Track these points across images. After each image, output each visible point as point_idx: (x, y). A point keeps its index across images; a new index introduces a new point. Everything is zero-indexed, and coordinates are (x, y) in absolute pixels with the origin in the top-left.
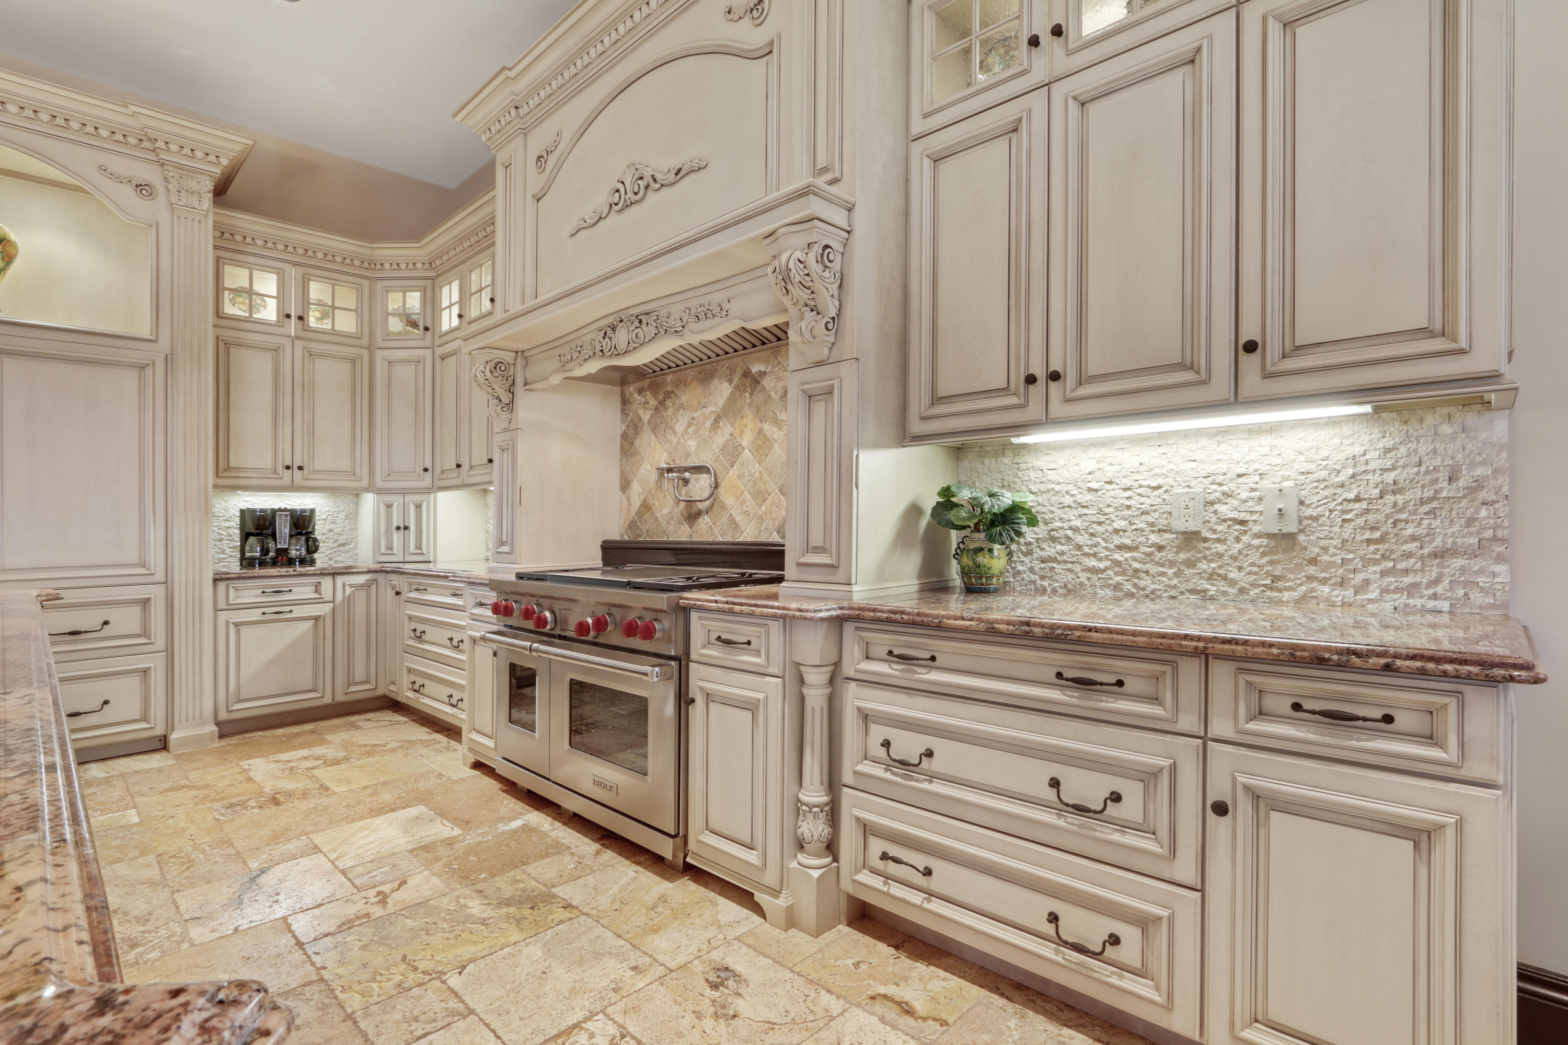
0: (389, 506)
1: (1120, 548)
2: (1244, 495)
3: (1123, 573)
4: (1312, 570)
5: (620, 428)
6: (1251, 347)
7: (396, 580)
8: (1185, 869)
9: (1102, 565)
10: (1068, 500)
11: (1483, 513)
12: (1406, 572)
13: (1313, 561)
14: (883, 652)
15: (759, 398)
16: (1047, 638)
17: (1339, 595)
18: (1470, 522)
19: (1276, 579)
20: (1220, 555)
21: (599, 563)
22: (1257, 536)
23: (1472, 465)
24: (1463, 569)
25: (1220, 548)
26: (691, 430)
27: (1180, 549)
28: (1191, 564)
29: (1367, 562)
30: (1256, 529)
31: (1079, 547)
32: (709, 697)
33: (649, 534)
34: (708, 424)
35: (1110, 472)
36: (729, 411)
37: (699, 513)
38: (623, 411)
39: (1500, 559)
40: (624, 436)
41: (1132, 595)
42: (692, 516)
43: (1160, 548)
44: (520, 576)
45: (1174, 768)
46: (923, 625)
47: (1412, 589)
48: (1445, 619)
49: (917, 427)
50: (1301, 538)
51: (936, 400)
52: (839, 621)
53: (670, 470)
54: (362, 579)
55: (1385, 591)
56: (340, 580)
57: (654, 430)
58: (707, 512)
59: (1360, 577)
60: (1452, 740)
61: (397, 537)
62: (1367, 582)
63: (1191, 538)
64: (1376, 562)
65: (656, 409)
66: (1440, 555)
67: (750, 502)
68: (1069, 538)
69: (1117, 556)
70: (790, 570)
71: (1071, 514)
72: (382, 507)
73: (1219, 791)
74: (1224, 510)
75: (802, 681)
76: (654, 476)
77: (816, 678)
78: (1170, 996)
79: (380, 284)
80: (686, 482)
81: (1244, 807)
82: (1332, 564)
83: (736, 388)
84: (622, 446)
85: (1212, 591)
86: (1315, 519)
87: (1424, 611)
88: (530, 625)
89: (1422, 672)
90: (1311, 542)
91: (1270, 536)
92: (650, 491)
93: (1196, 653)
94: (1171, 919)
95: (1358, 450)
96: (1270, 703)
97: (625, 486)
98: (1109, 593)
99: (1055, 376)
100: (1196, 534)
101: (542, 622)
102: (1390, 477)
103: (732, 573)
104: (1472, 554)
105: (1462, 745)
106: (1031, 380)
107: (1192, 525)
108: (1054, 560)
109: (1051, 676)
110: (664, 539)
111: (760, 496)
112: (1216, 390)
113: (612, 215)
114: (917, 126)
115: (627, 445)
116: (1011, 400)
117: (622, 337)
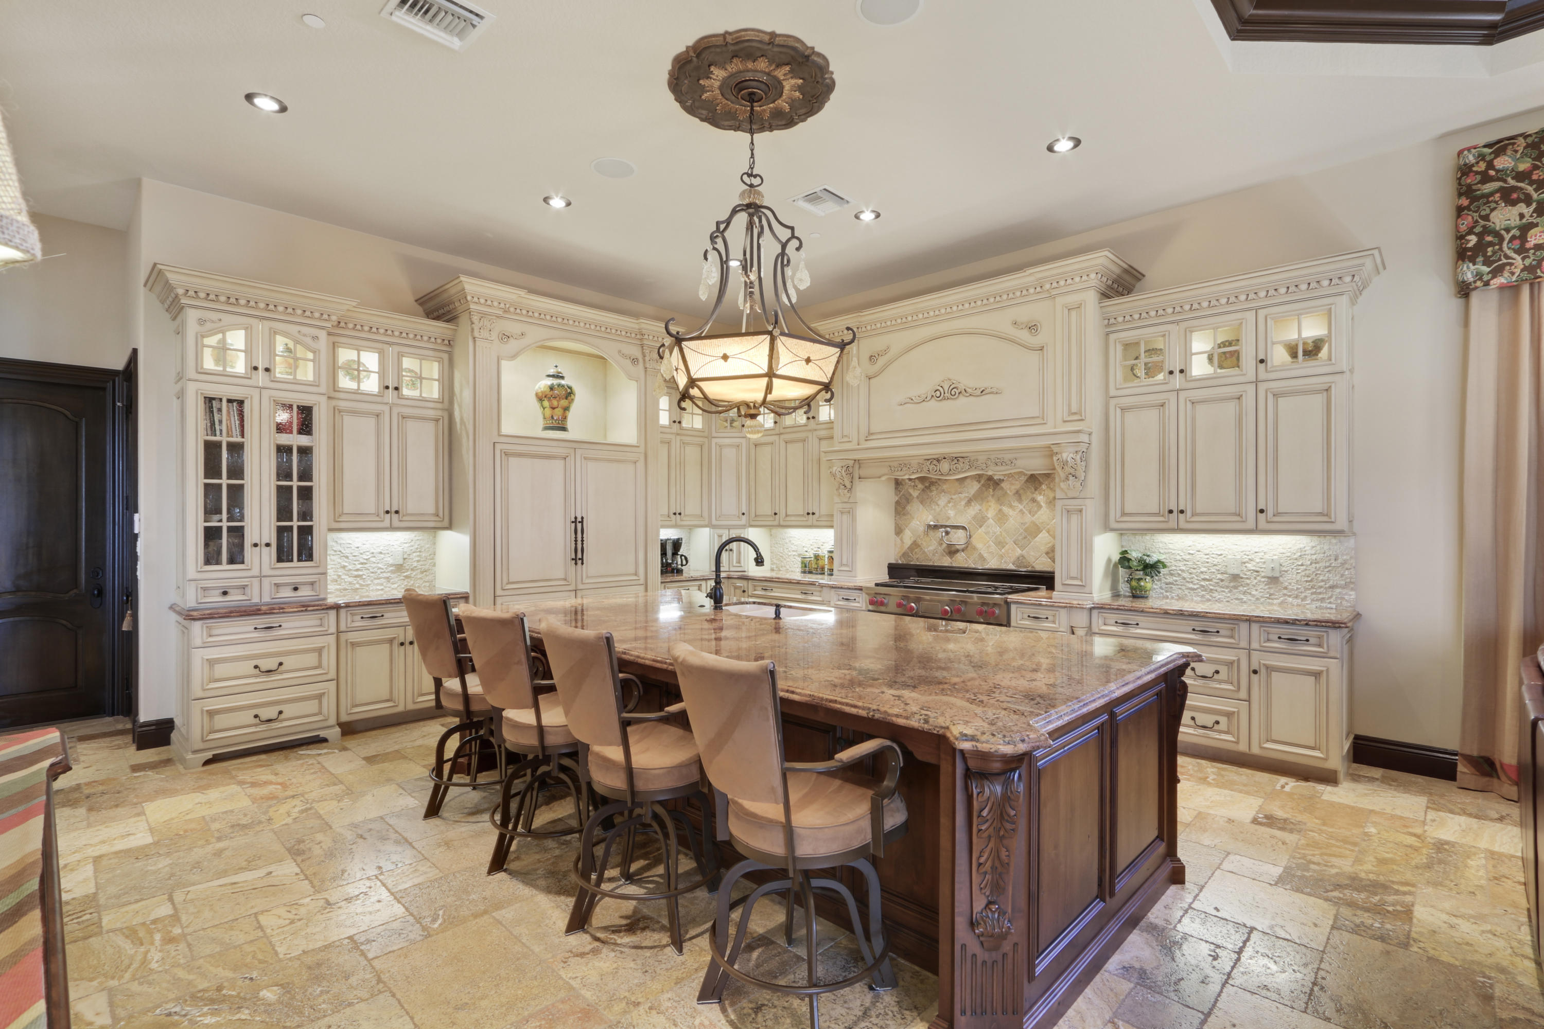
0: (720, 536)
1: (1204, 579)
2: (1258, 560)
3: (1205, 590)
4: (1285, 592)
5: (894, 498)
6: (1262, 511)
8: (1243, 694)
9: (1195, 587)
10: (1178, 557)
11: (1347, 573)
12: (1320, 593)
13: (1286, 588)
14: (1113, 622)
15: (999, 493)
16: (1190, 615)
17: (1295, 602)
18: (1342, 576)
19: (1271, 595)
20: (1248, 584)
21: (887, 577)
22: (1263, 577)
23: (1343, 555)
24: (1340, 593)
25: (1248, 581)
26: (950, 505)
27: (1231, 581)
28: (1236, 587)
29: (1306, 589)
30: (1263, 574)
31: (1184, 579)
33: (917, 559)
34: (963, 503)
35: (1199, 547)
36: (978, 498)
37: (957, 551)
38: (896, 488)
39: (1352, 589)
40: (898, 503)
41: (1210, 600)
42: (952, 553)
43: (1222, 580)
44: (877, 585)
45: (1239, 660)
46: (1135, 611)
47: (1322, 600)
48: (1334, 611)
49: (1114, 525)
50: (1281, 579)
51: (1124, 514)
52: (1091, 609)
53: (935, 527)
55: (1313, 600)
56: (708, 583)
57: (922, 502)
58: (963, 550)
59: (1303, 595)
60: (1325, 646)
62: (1306, 597)
63: (1235, 577)
64: (1309, 589)
65: (923, 490)
66: (1332, 587)
67: (993, 548)
68: (1179, 575)
69: (1202, 583)
70: (1061, 586)
71: (1180, 564)
72: (716, 536)
73: (1255, 666)
74: (1250, 566)
76: (922, 529)
78: (1238, 738)
80: (947, 533)
81: (1263, 671)
82: (1293, 590)
83: (983, 485)
84: (896, 509)
85: (1245, 599)
86: (1286, 571)
87: (1327, 608)
88: (903, 611)
89: (1316, 625)
90: (1285, 580)
91: (1268, 578)
92: (919, 536)
93: (1247, 620)
94: (1238, 712)
95: (1302, 546)
96: (1271, 637)
97: (899, 531)
98: (1199, 599)
99: (1182, 511)
100: (1238, 575)
101: (910, 609)
102: (1314, 557)
104: (1343, 587)
105: (1328, 647)
106: (1171, 512)
107: (1236, 572)
108: (1172, 584)
109: (1190, 629)
110: (931, 564)
111: (1000, 544)
112: (1251, 524)
113: (933, 402)
114: (1113, 392)
115: (901, 508)
116: (1161, 519)
117: (945, 466)
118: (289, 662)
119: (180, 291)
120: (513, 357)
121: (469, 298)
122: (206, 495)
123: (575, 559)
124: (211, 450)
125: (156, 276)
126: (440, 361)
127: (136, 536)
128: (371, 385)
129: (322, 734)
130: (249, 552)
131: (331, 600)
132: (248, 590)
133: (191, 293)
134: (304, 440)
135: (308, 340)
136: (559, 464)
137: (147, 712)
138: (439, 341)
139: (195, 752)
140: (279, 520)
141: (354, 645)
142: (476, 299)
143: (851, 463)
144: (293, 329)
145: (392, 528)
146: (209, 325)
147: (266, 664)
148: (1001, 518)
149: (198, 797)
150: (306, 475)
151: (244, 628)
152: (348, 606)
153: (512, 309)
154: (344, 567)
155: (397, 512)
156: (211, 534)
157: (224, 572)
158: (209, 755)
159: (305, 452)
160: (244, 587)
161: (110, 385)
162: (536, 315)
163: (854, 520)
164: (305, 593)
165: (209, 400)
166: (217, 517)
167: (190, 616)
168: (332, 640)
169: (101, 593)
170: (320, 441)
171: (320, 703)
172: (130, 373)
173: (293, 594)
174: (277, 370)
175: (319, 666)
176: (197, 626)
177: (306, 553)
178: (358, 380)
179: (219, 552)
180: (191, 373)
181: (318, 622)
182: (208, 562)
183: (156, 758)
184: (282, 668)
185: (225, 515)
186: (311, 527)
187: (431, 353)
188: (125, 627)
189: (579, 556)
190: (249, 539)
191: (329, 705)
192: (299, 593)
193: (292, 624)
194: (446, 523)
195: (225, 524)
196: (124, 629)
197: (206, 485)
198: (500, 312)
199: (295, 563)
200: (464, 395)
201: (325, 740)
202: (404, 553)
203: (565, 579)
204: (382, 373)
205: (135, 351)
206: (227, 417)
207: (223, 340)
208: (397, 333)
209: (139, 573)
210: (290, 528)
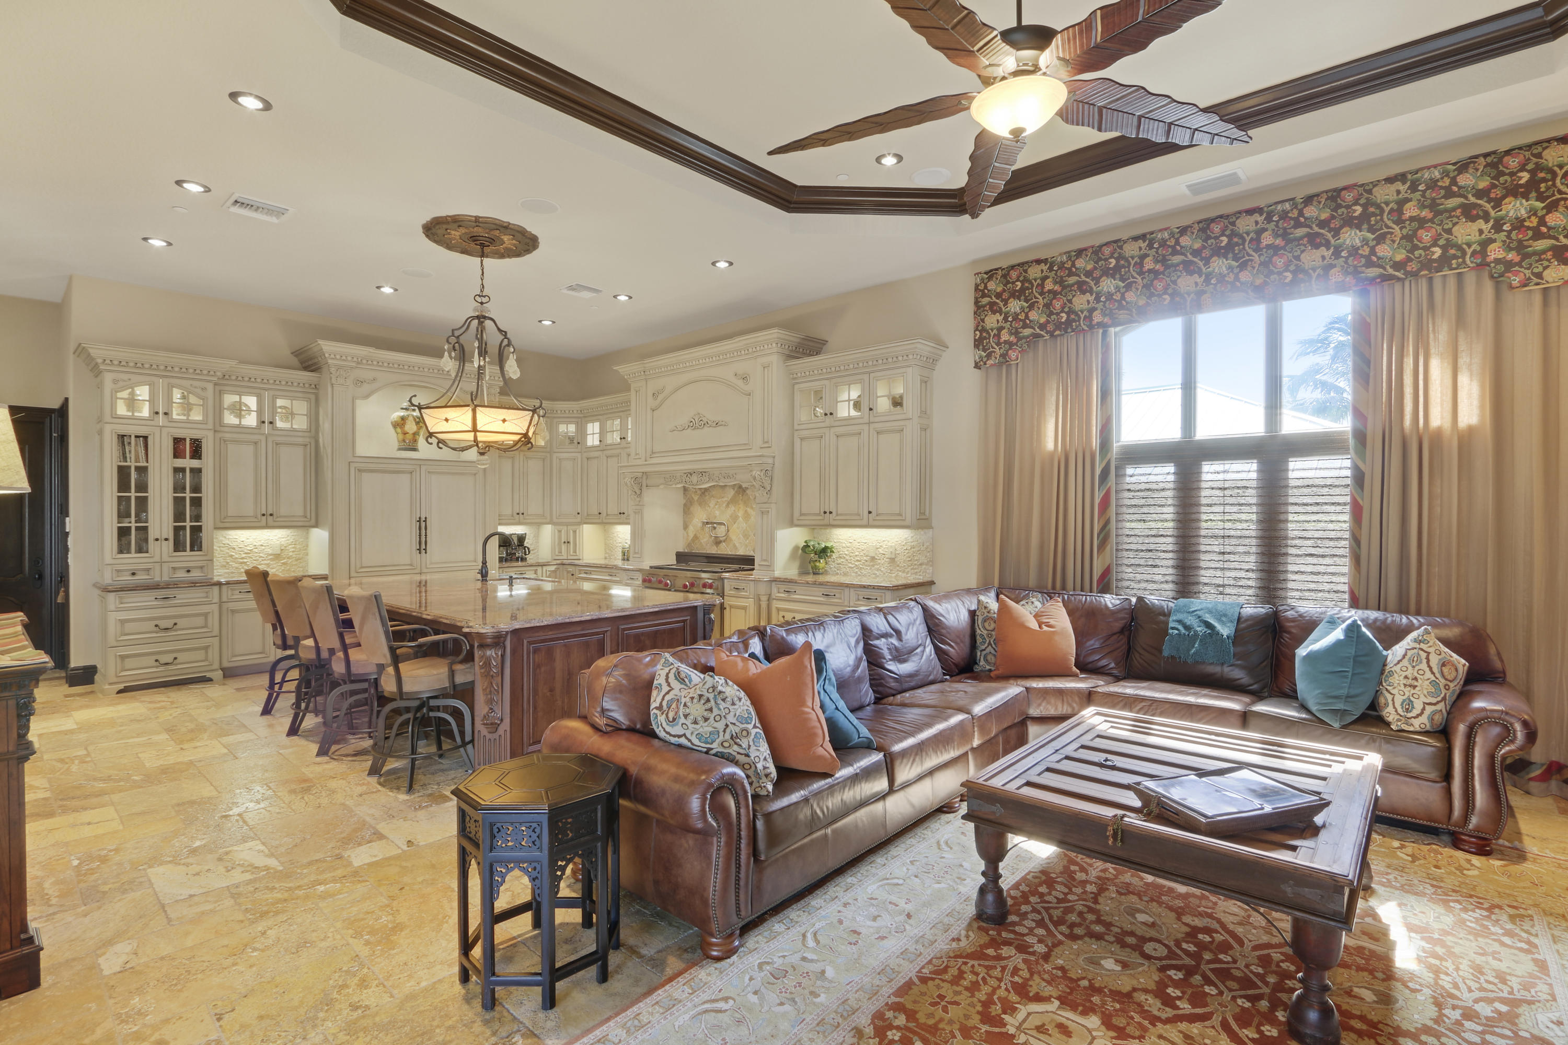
0: (560, 531)
1: (857, 561)
2: (885, 546)
3: (857, 568)
4: (898, 568)
5: (683, 501)
6: (870, 512)
7: (570, 569)
9: (853, 566)
10: (844, 545)
11: (929, 554)
12: (915, 569)
13: (898, 565)
14: (782, 590)
15: (745, 498)
16: (819, 584)
17: (903, 575)
18: (927, 556)
19: (891, 571)
20: (879, 564)
21: (676, 562)
22: (887, 559)
23: (926, 542)
24: (925, 568)
25: (881, 562)
26: (716, 507)
27: (870, 562)
28: (872, 566)
30: (886, 557)
31: (847, 561)
32: (731, 607)
33: (697, 549)
34: (724, 505)
36: (733, 501)
37: (721, 542)
38: (684, 494)
39: (930, 564)
40: (685, 505)
41: (860, 575)
42: (717, 542)
43: (866, 561)
44: (651, 567)
46: (797, 583)
47: (916, 573)
49: (797, 523)
50: (896, 560)
51: (801, 514)
52: (771, 581)
53: (707, 523)
54: (553, 568)
55: (912, 573)
56: (545, 568)
57: (700, 504)
58: (724, 542)
61: (564, 547)
62: (908, 571)
63: (873, 559)
64: (910, 566)
66: (921, 564)
67: (743, 539)
68: (844, 558)
69: (857, 563)
70: (756, 566)
71: (845, 550)
72: (556, 532)
74: (878, 551)
75: (760, 600)
76: (700, 525)
77: (764, 598)
79: (555, 420)
80: (715, 528)
82: (902, 567)
83: (736, 492)
84: (684, 510)
85: (878, 574)
86: (899, 554)
88: (661, 586)
90: (898, 560)
91: (889, 559)
92: (698, 531)
93: (847, 586)
95: (906, 536)
96: (860, 598)
97: (686, 527)
98: (855, 574)
99: (831, 513)
100: (874, 557)
101: (666, 584)
102: (912, 544)
103: (736, 567)
104: (926, 565)
106: (825, 513)
107: (872, 555)
109: (821, 594)
110: (704, 552)
111: (746, 536)
112: (865, 522)
113: (689, 430)
114: (796, 427)
115: (687, 510)
116: (820, 518)
117: (694, 479)
118: (182, 623)
119: (100, 361)
120: (367, 396)
121: (327, 355)
122: (119, 504)
123: (419, 550)
124: (123, 473)
125: (81, 351)
126: (308, 400)
127: (67, 534)
128: (251, 420)
129: (208, 675)
130: (151, 544)
131: (216, 579)
132: (151, 572)
133: (108, 362)
134: (195, 463)
135: (199, 391)
136: (405, 478)
137: (76, 660)
138: (307, 385)
139: (111, 684)
140: (175, 522)
141: (233, 611)
142: (332, 356)
143: (640, 475)
144: (186, 383)
145: (267, 527)
146: (121, 384)
147: (164, 624)
148: (747, 516)
149: (111, 708)
150: (197, 488)
151: (147, 598)
152: (228, 583)
153: (364, 361)
154: (231, 556)
155: (271, 515)
156: (123, 533)
157: (132, 559)
158: (121, 686)
159: (197, 472)
160: (148, 570)
161: (48, 420)
162: (386, 364)
163: (642, 518)
164: (196, 574)
165: (122, 437)
166: (127, 520)
167: (106, 590)
168: (215, 608)
169: (41, 577)
170: (207, 463)
171: (207, 652)
172: (62, 412)
173: (186, 575)
174: (174, 413)
175: (206, 626)
176: (111, 597)
177: (196, 545)
178: (240, 416)
179: (129, 543)
180: (107, 418)
181: (204, 595)
182: (121, 551)
183: (83, 691)
184: (176, 627)
185: (133, 518)
186: (200, 527)
187: (300, 395)
188: (59, 600)
189: (423, 547)
190: (152, 534)
191: (214, 654)
192: (191, 574)
193: (183, 596)
194: (313, 522)
195: (133, 525)
196: (59, 601)
197: (119, 497)
198: (354, 364)
199: (188, 553)
200: (325, 426)
201: (210, 680)
202: (281, 545)
203: (411, 565)
204: (260, 411)
205: (67, 400)
206: (134, 448)
207: (133, 394)
208: (271, 382)
209: (70, 561)
210: (184, 528)
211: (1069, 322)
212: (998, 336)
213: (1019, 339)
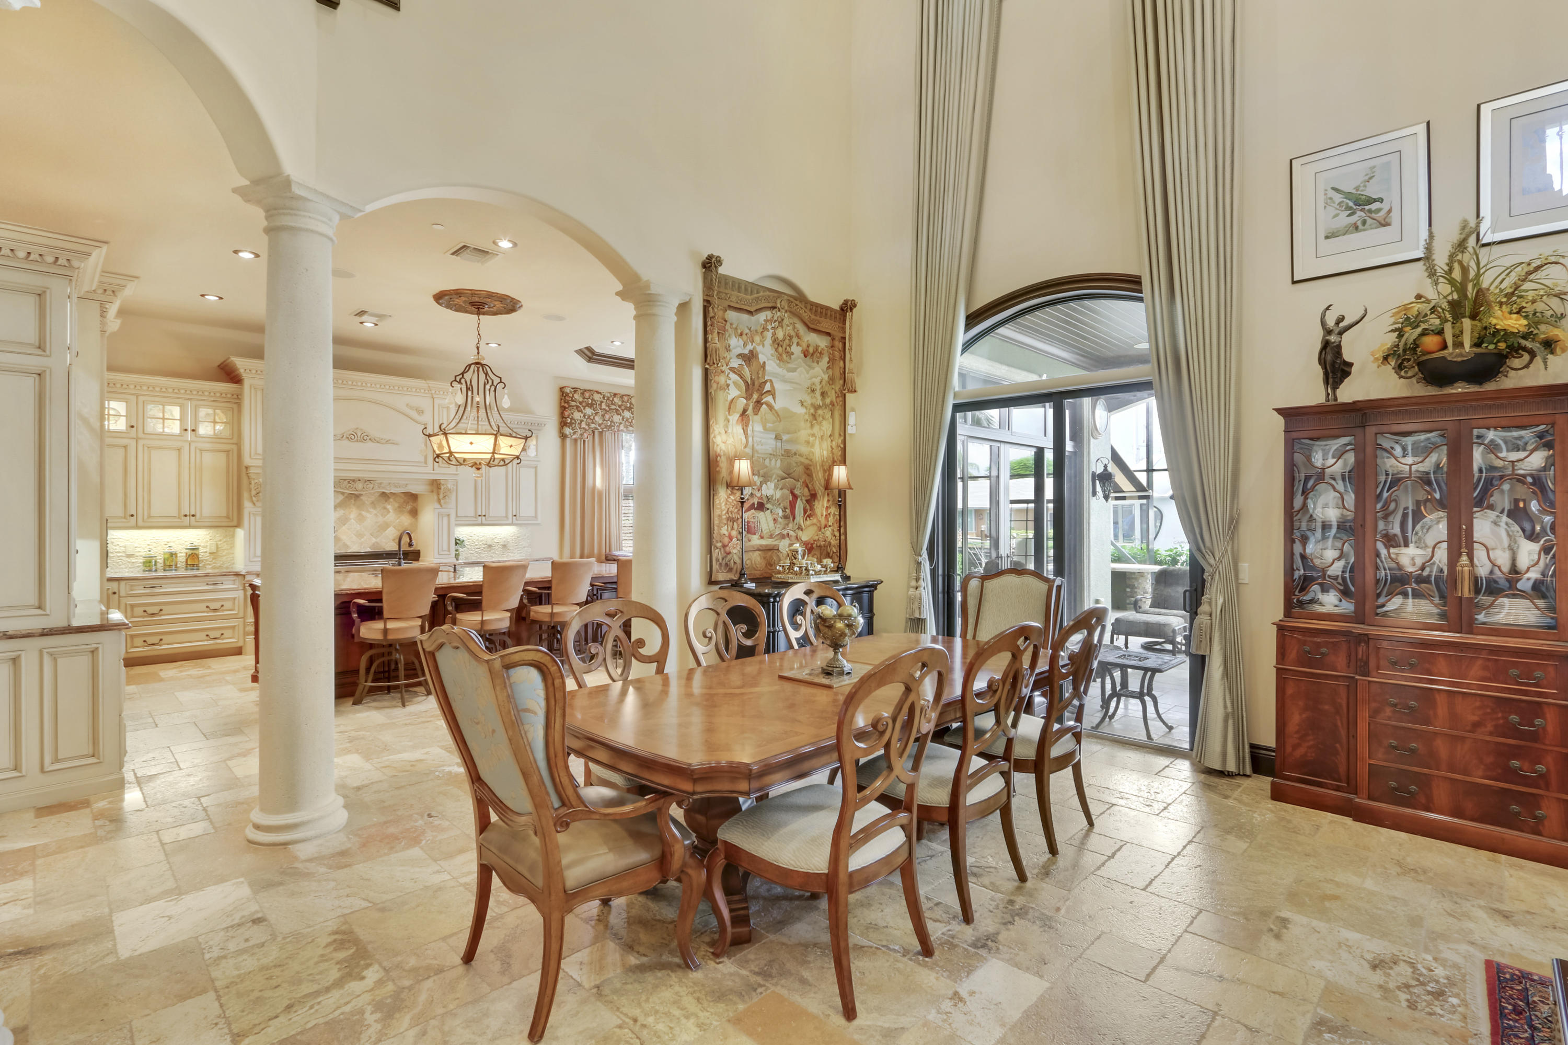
106: (480, 515)
112: (510, 521)
113: (347, 442)
116: (475, 519)
117: (359, 485)
148: (361, 519)
211: (610, 426)
212: (580, 424)
213: (590, 428)
